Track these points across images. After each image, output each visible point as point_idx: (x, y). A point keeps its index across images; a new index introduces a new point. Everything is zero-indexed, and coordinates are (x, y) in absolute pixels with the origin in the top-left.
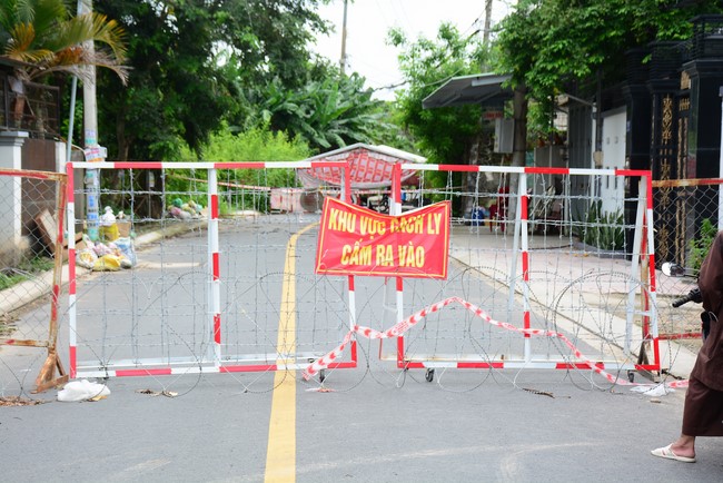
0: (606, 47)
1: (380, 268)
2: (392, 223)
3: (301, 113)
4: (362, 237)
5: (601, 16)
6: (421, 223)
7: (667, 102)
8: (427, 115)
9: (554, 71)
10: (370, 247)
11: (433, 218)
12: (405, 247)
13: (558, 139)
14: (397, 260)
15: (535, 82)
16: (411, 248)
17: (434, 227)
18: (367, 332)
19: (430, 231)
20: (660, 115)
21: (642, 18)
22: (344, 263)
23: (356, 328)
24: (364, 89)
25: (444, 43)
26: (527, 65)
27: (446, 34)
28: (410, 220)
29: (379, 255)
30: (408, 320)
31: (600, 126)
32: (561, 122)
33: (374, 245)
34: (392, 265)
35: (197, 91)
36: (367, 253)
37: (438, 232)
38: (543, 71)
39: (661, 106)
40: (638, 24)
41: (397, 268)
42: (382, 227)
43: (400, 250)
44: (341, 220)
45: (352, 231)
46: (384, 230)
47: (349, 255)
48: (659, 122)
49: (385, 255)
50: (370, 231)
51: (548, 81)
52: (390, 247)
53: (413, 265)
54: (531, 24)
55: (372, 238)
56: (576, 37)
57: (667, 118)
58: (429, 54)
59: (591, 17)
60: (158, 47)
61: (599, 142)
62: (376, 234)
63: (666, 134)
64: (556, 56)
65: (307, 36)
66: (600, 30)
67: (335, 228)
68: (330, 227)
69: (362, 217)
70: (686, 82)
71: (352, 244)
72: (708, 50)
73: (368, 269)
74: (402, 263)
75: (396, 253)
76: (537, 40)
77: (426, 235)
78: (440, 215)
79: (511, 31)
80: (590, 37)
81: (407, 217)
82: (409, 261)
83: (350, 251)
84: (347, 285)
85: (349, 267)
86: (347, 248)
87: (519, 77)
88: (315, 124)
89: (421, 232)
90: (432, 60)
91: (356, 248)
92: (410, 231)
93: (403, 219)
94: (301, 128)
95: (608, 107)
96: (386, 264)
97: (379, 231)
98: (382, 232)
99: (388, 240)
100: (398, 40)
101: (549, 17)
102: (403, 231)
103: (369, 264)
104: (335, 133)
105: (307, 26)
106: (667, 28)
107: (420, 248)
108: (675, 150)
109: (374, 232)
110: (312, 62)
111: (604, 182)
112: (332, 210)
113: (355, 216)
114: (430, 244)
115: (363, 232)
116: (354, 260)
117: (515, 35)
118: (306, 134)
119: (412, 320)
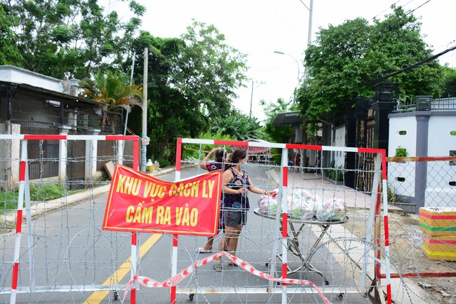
0: (337, 101)
1: (160, 226)
2: (172, 188)
3: (235, 129)
4: (144, 199)
5: (335, 89)
6: (197, 188)
7: (362, 122)
8: (274, 129)
9: (316, 110)
10: (151, 208)
11: (207, 184)
12: (181, 209)
13: (319, 138)
14: (173, 220)
15: (309, 114)
16: (187, 210)
17: (207, 192)
18: (145, 281)
19: (205, 196)
20: (359, 128)
21: (352, 89)
22: (129, 221)
23: (135, 278)
24: (257, 122)
25: (279, 104)
26: (306, 107)
27: (280, 101)
28: (187, 186)
29: (159, 215)
30: (182, 273)
31: (334, 132)
32: (320, 133)
33: (155, 206)
34: (169, 224)
35: (191, 119)
36: (148, 213)
37: (211, 196)
38: (312, 109)
39: (360, 123)
40: (350, 92)
41: (175, 227)
42: (163, 191)
43: (177, 211)
44: (127, 185)
45: (135, 194)
46: (163, 194)
47: (133, 214)
48: (359, 130)
49: (164, 215)
50: (152, 195)
51: (314, 114)
52: (168, 209)
53: (188, 225)
54: (307, 92)
55: (153, 200)
56: (325, 97)
57: (362, 129)
58: (274, 108)
59: (332, 89)
60: (178, 104)
61: (334, 138)
62: (156, 198)
63: (362, 136)
64: (317, 104)
65: (230, 100)
66: (335, 94)
67: (122, 192)
68: (118, 191)
69: (147, 182)
70: (370, 113)
71: (135, 205)
72: (382, 98)
73: (148, 226)
74: (178, 223)
75: (173, 213)
76: (310, 97)
77: (201, 199)
78: (213, 182)
79: (300, 94)
80: (331, 97)
81: (185, 183)
82: (184, 220)
83: (133, 211)
84: (130, 240)
85: (132, 225)
86: (131, 208)
87: (303, 112)
88: (240, 133)
89: (197, 196)
90: (274, 111)
91: (139, 209)
92: (187, 195)
93: (181, 185)
94: (235, 134)
95: (338, 125)
96: (165, 223)
97: (159, 195)
98: (161, 195)
99: (168, 203)
100: (263, 104)
101: (315, 89)
102: (181, 195)
103: (150, 222)
104: (247, 136)
105: (229, 97)
106: (361, 93)
107: (195, 210)
108: (366, 142)
109: (155, 195)
110: (231, 109)
111: (336, 153)
112: (121, 176)
113: (140, 181)
114: (204, 206)
115: (145, 196)
116: (138, 218)
117: (301, 95)
118: (237, 136)
119: (185, 273)
